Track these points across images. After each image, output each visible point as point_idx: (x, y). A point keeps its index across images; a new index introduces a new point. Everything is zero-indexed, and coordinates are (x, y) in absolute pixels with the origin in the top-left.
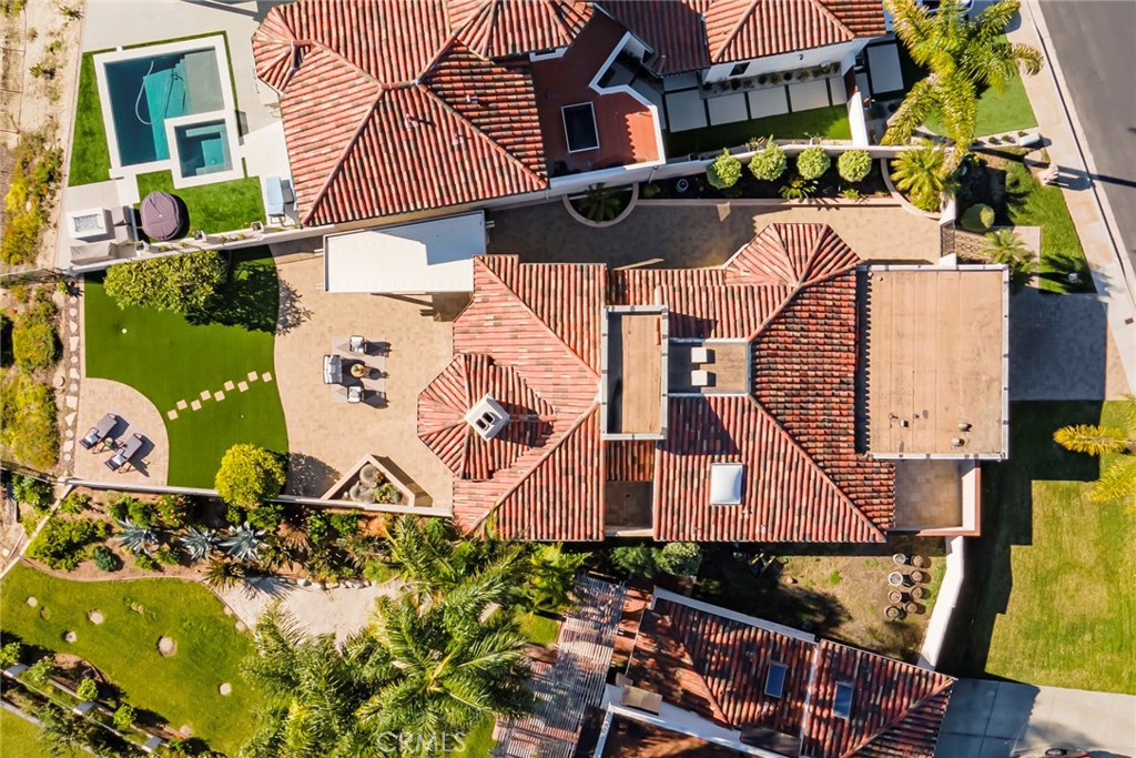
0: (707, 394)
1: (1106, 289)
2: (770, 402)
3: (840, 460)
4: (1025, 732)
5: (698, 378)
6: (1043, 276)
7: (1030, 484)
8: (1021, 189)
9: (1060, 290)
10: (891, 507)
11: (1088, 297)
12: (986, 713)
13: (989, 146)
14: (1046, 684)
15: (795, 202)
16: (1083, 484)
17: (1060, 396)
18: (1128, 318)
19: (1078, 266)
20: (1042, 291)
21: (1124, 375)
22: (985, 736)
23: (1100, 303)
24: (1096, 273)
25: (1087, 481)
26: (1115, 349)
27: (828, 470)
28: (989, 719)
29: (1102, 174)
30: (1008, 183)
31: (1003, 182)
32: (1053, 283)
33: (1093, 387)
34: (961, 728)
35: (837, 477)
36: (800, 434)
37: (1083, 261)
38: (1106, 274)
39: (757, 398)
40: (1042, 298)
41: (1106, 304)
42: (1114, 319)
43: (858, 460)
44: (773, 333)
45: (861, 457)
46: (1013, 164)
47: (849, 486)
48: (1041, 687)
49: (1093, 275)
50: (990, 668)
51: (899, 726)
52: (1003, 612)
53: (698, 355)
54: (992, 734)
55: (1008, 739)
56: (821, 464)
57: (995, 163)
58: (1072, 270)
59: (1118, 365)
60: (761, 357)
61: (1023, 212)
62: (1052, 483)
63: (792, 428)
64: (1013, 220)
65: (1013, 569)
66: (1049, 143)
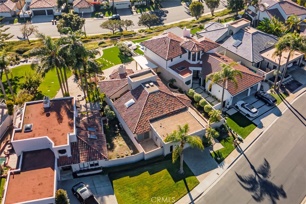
0: (145, 88)
1: (221, 166)
2: (150, 98)
3: (146, 117)
4: (100, 196)
5: (147, 85)
6: (214, 152)
7: (165, 169)
8: (229, 141)
9: (213, 157)
10: (141, 132)
11: (217, 163)
12: (102, 186)
13: (232, 132)
14: (116, 196)
15: (195, 109)
16: (172, 179)
17: (190, 167)
18: (219, 173)
19: (222, 158)
20: (211, 154)
21: (204, 178)
22: (95, 188)
23: (217, 166)
24: (223, 162)
25: (173, 180)
26: (209, 174)
27: (142, 115)
28: (100, 187)
29: (245, 154)
30: (228, 138)
31: (227, 137)
32: (214, 155)
33: (197, 173)
34: (95, 182)
35: (142, 117)
36: (147, 106)
37: (224, 159)
38: (225, 164)
39: (149, 95)
40: (209, 155)
41: (218, 167)
42: (216, 171)
43: (148, 121)
44: (163, 94)
45: (149, 121)
46: (232, 137)
47: (141, 121)
48: (114, 195)
49: (222, 162)
50: (114, 181)
51: (91, 149)
52: (130, 177)
53: (152, 84)
54: (97, 190)
55: (97, 193)
56: (143, 113)
57: (230, 134)
58: (220, 157)
59: (206, 176)
60: (157, 93)
61: (224, 143)
62: (168, 173)
63: (147, 104)
64: (221, 142)
65: (142, 174)
66: (243, 142)
